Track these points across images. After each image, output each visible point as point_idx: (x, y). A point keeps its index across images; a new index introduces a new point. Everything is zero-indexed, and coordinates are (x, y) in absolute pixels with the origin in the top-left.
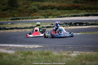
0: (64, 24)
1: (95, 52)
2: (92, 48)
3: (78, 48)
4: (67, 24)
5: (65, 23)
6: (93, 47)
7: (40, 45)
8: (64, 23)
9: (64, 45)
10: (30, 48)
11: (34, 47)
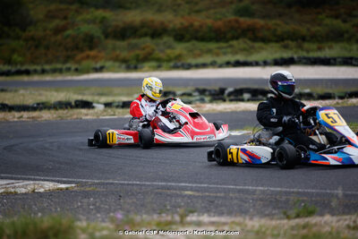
0: (196, 94)
1: (288, 217)
2: (278, 197)
3: (220, 197)
4: (207, 93)
5: (197, 90)
6: (286, 192)
7: (64, 183)
8: (193, 88)
9: (163, 184)
10: (16, 193)
11: (33, 191)
